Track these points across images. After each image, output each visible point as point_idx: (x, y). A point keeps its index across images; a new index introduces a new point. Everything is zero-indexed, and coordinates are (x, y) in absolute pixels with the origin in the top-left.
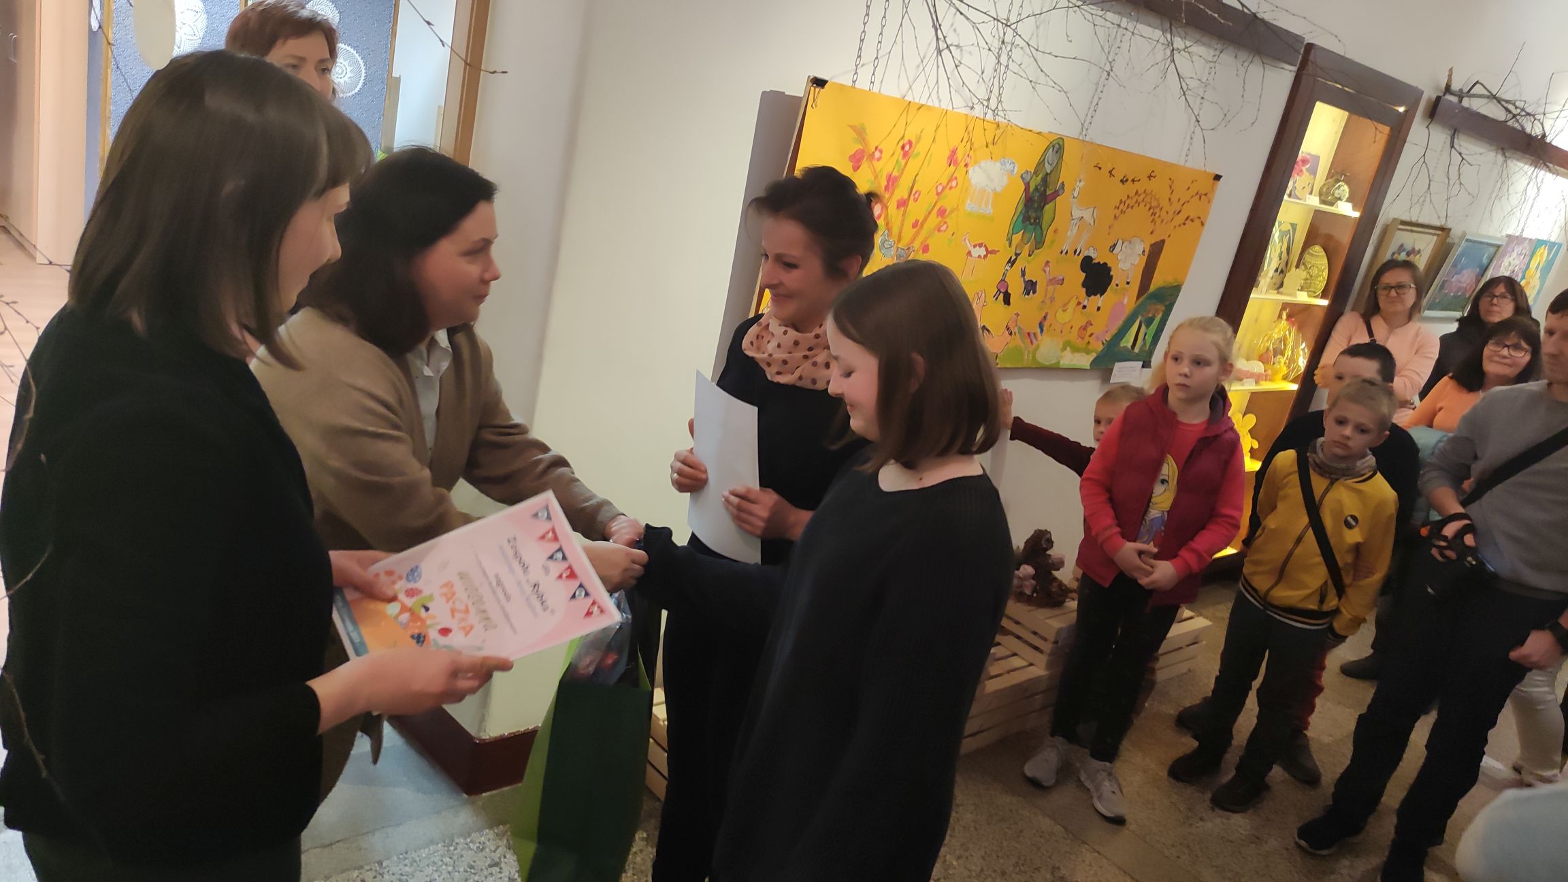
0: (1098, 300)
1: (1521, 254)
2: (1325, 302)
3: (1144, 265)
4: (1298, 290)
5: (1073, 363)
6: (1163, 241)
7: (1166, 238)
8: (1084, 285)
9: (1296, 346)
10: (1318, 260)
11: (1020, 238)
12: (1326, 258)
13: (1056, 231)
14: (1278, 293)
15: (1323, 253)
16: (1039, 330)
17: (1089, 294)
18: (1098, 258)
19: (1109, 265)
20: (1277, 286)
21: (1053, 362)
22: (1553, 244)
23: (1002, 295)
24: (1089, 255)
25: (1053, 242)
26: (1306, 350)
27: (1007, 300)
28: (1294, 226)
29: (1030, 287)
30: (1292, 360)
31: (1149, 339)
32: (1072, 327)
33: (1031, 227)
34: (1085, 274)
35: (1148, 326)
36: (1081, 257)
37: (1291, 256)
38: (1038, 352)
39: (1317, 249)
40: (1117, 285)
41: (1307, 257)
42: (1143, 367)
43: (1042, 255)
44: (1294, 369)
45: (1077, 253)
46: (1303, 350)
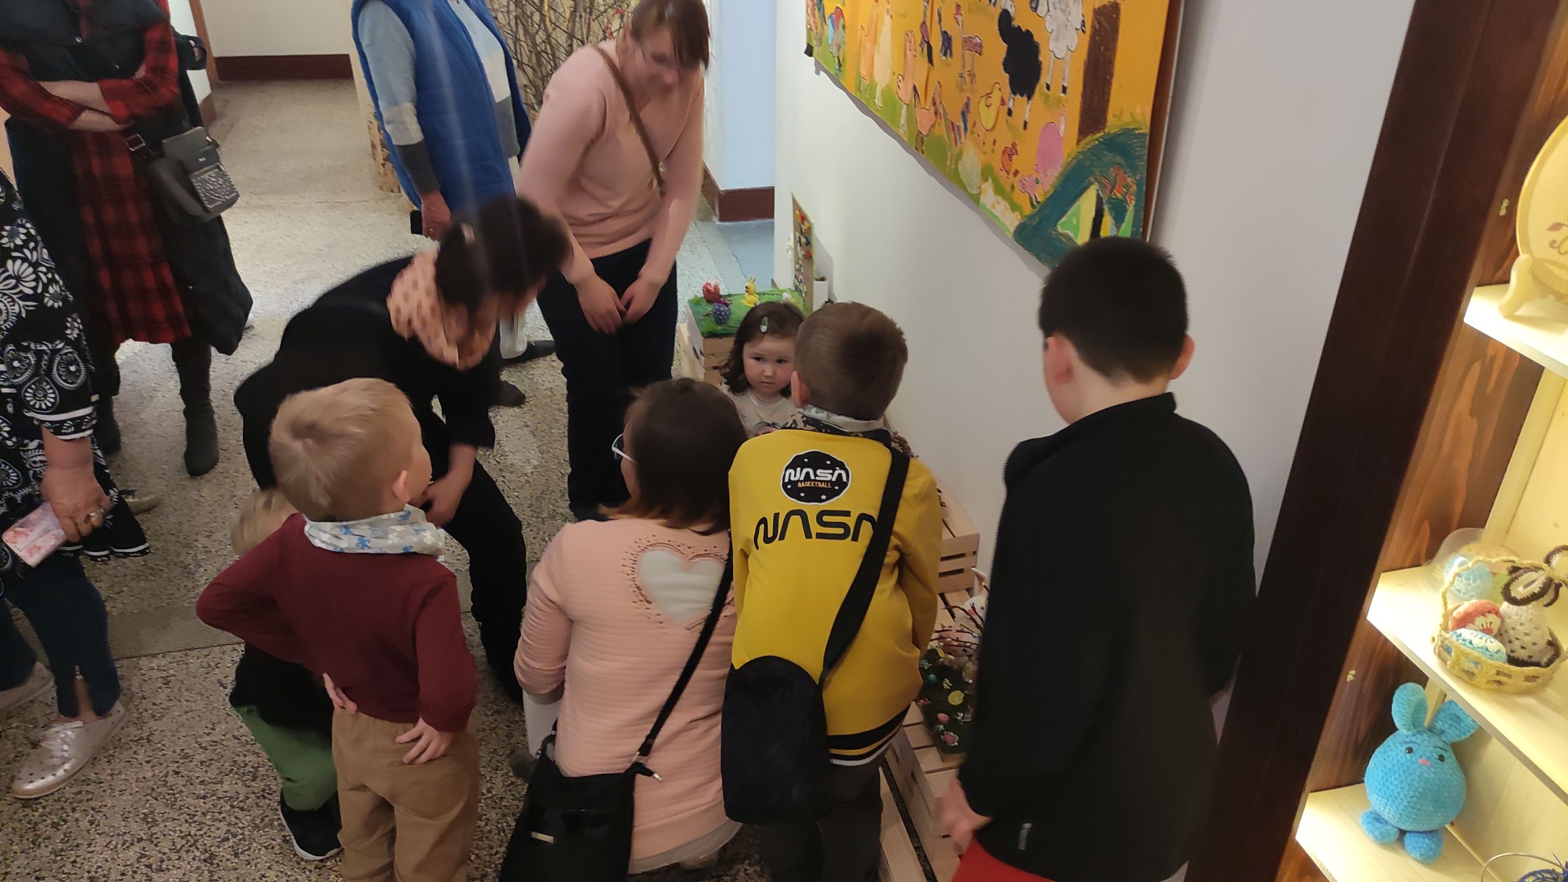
0: (1025, 107)
5: (995, 212)
6: (1115, 7)
7: (1120, 1)
8: (1004, 66)
16: (962, 125)
17: (1013, 89)
19: (1036, 39)
21: (974, 192)
23: (926, 45)
24: (1007, 6)
27: (930, 56)
29: (947, 43)
32: (994, 142)
34: (1006, 46)
35: (1117, 219)
38: (960, 162)
40: (1048, 87)
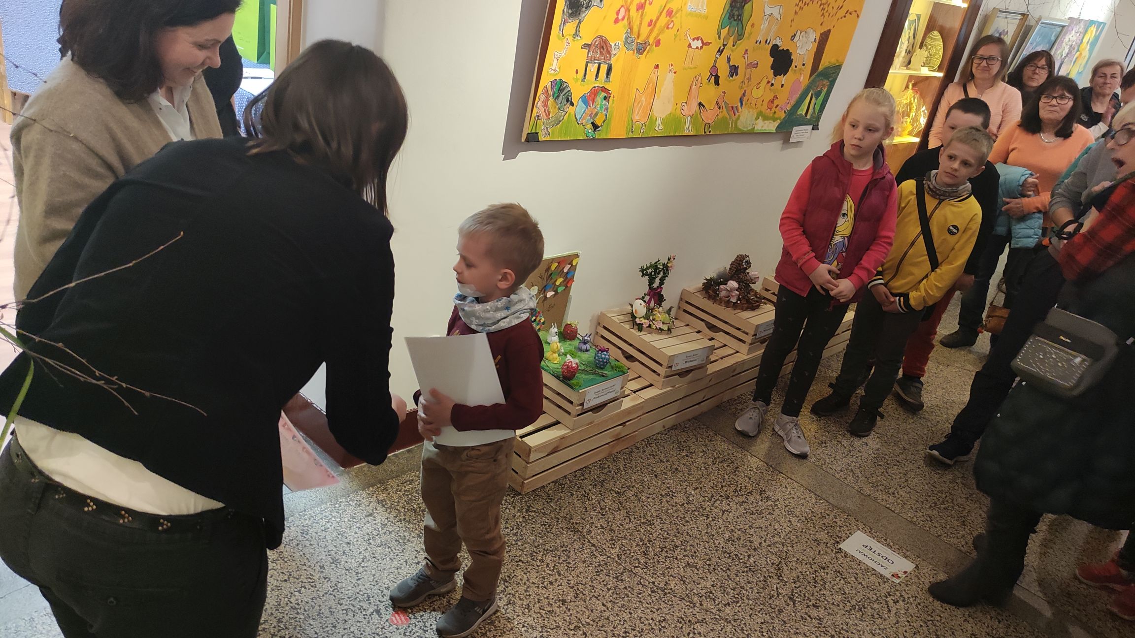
0: (782, 79)
1: (1077, 33)
2: (941, 75)
3: (815, 50)
4: (922, 66)
5: (763, 129)
6: (829, 31)
7: (831, 28)
8: (772, 67)
9: (918, 108)
10: (936, 43)
11: (727, 31)
12: (941, 41)
13: (753, 25)
14: (907, 69)
15: (940, 37)
16: (739, 104)
17: (775, 75)
18: (783, 46)
19: (790, 51)
20: (906, 63)
21: (749, 128)
22: (1099, 24)
23: (713, 77)
24: (776, 43)
25: (750, 34)
26: (926, 111)
27: (717, 83)
28: (919, 17)
29: (734, 70)
30: (915, 120)
31: (817, 108)
32: (763, 101)
33: (735, 23)
34: (773, 59)
35: (817, 98)
36: (771, 45)
37: (916, 40)
38: (738, 121)
39: (936, 33)
40: (796, 67)
41: (928, 41)
42: (813, 129)
43: (743, 45)
44: (917, 126)
45: (768, 42)
46: (923, 111)
